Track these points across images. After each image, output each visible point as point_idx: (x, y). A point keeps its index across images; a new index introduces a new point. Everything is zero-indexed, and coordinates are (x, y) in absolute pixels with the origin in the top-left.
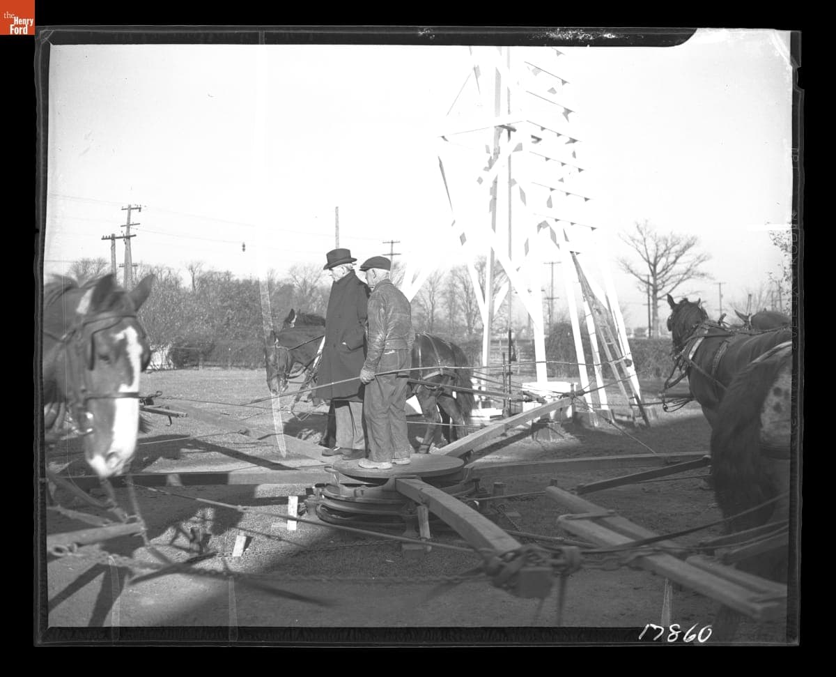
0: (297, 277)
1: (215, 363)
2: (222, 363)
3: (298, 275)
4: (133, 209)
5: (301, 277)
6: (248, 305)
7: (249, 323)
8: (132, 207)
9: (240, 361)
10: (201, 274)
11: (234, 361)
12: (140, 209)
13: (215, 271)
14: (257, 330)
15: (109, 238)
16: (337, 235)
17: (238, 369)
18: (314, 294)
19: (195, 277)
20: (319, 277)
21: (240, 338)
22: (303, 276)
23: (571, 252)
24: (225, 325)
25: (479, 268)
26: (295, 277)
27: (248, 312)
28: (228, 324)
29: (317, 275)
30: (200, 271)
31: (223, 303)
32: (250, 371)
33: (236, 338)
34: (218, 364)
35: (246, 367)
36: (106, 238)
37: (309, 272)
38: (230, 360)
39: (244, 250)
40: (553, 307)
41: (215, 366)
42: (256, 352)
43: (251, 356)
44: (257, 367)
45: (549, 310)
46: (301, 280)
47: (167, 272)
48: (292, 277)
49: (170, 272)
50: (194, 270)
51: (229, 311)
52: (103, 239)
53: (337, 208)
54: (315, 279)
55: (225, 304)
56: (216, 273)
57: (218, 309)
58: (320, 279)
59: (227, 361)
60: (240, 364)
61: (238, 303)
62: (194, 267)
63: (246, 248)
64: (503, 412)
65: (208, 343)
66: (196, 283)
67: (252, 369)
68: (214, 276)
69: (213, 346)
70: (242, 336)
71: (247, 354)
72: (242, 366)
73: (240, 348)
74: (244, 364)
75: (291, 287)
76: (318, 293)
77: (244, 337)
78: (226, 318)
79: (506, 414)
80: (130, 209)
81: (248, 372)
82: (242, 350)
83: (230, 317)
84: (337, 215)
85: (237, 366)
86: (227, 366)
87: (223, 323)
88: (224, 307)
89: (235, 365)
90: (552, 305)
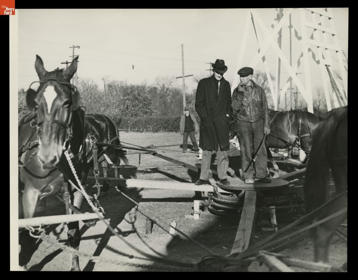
0: (159, 83)
1: (122, 129)
2: (125, 129)
3: (160, 82)
4: (75, 47)
5: (161, 83)
6: (137, 98)
7: (138, 108)
8: (75, 46)
9: (134, 128)
10: (109, 82)
11: (131, 128)
12: (79, 47)
13: (116, 80)
14: (142, 111)
15: (65, 63)
16: (183, 60)
17: (133, 132)
18: (168, 92)
19: (105, 84)
20: (171, 83)
21: (134, 116)
22: (163, 82)
23: (326, 65)
24: (126, 109)
25: (256, 77)
26: (158, 83)
27: (137, 102)
28: (127, 108)
29: (170, 82)
30: (108, 81)
31: (124, 97)
32: (140, 133)
33: (132, 116)
34: (123, 130)
35: (138, 131)
36: (64, 63)
37: (165, 80)
38: (129, 128)
39: (133, 68)
40: (297, 98)
41: (122, 131)
42: (143, 123)
43: (140, 126)
44: (144, 131)
45: (295, 100)
46: (161, 85)
47: (91, 81)
48: (157, 83)
49: (92, 82)
50: (105, 80)
51: (127, 101)
52: (62, 63)
53: (182, 45)
54: (169, 84)
55: (125, 98)
56: (116, 81)
57: (122, 101)
58: (172, 84)
59: (128, 128)
60: (134, 130)
61: (131, 97)
62: (105, 79)
63: (134, 67)
64: (288, 155)
65: (118, 118)
66: (106, 87)
67: (141, 132)
68: (115, 83)
69: (120, 120)
70: (135, 115)
71: (138, 125)
72: (136, 131)
73: (134, 121)
74: (137, 129)
75: (155, 89)
76: (170, 92)
77: (136, 115)
78: (126, 105)
79: (290, 156)
80: (74, 47)
81: (139, 134)
82: (135, 122)
83: (129, 105)
84: (182, 49)
85: (133, 131)
86: (128, 131)
87: (125, 108)
88: (125, 100)
89: (132, 130)
90: (297, 96)
